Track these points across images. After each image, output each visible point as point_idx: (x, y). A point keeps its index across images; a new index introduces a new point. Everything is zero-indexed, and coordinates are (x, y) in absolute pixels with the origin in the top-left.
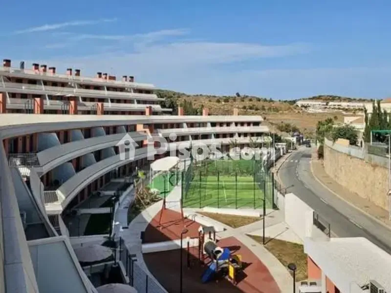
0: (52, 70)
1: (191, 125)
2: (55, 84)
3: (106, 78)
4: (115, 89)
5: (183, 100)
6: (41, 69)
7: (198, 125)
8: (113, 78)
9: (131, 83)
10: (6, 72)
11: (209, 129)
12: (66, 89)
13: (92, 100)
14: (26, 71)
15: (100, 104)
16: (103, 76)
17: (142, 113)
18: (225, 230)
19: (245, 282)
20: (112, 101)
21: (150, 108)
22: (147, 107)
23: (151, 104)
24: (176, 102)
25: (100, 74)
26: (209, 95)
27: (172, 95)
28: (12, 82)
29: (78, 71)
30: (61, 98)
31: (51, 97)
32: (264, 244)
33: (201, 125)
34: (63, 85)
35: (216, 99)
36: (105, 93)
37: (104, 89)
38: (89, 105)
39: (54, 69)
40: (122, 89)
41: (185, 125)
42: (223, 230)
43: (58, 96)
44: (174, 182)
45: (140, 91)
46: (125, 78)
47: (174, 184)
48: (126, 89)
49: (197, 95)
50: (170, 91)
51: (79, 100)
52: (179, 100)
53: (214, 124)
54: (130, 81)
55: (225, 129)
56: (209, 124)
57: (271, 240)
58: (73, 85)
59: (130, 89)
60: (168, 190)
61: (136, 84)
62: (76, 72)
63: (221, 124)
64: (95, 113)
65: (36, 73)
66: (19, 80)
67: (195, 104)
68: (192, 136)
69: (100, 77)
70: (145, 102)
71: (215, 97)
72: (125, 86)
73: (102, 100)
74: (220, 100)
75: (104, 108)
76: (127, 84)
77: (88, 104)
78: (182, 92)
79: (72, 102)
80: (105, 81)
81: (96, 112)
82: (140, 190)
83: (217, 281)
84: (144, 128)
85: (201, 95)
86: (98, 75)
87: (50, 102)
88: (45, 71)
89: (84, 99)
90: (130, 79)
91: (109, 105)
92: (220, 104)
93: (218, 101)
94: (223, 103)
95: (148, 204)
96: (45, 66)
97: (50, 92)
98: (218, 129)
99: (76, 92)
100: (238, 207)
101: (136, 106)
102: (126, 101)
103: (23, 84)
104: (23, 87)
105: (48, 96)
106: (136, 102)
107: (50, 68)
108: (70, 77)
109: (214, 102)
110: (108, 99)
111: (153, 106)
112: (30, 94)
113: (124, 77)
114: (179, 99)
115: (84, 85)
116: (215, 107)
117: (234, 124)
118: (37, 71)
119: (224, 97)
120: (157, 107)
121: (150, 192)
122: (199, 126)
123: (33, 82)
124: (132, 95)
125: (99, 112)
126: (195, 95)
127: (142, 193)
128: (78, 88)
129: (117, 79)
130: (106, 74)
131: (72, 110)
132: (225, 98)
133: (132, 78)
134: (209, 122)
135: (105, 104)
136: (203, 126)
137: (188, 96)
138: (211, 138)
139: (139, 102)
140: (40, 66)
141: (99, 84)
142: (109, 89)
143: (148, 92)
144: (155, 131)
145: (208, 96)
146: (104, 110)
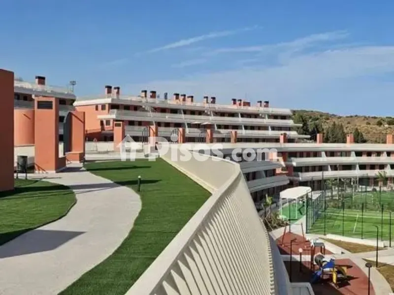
0: (190, 99)
1: (332, 154)
2: (193, 112)
3: (240, 105)
4: (249, 115)
5: (332, 123)
6: (181, 98)
7: (339, 154)
8: (247, 104)
9: (266, 109)
10: (152, 103)
11: (352, 159)
12: (202, 117)
13: (226, 127)
14: (169, 102)
15: (233, 131)
16: (238, 103)
17: (277, 140)
18: (342, 253)
19: (347, 289)
20: (246, 128)
21: (285, 135)
22: (282, 134)
23: (286, 130)
24: (321, 126)
25: (234, 100)
26: (367, 116)
27: (319, 117)
28: (158, 112)
29: (214, 98)
30: (198, 126)
31: (190, 126)
32: (377, 267)
33: (344, 153)
34: (201, 113)
35: (377, 120)
36: (239, 120)
37: (238, 116)
38: (224, 132)
39: (192, 97)
40: (256, 116)
41: (323, 154)
42: (340, 253)
43: (196, 124)
44: (304, 212)
45: (276, 117)
46: (259, 104)
47: (303, 214)
48: (261, 115)
49: (351, 117)
50: (317, 112)
51: (214, 128)
52: (327, 123)
53: (359, 154)
54: (265, 106)
55: (373, 159)
56: (353, 154)
57: (385, 265)
58: (209, 113)
59: (265, 114)
60: (296, 218)
61: (271, 110)
62: (212, 100)
63: (369, 154)
64: (229, 140)
65: (177, 103)
66: (163, 110)
67: (347, 128)
68: (331, 166)
69: (235, 103)
70: (280, 128)
71: (375, 118)
72: (259, 112)
73: (236, 127)
74: (383, 122)
75: (238, 135)
76: (262, 109)
77: (222, 131)
78: (331, 113)
79: (209, 131)
80: (239, 107)
81: (230, 138)
82: (267, 215)
83: (323, 284)
84: (278, 156)
85: (356, 116)
86: (232, 102)
87: (190, 130)
88: (184, 100)
89: (219, 127)
90: (265, 104)
91: (243, 133)
92: (381, 128)
93: (380, 124)
94: (387, 126)
95: (275, 228)
96: (184, 95)
97: (189, 120)
98: (364, 159)
99: (212, 119)
100: (363, 237)
101: (270, 133)
102: (259, 128)
103: (166, 114)
104: (167, 117)
105: (188, 124)
106: (270, 129)
107: (188, 97)
108: (207, 106)
109: (374, 125)
110: (241, 126)
111: (288, 133)
112: (172, 123)
113: (258, 102)
114: (328, 121)
115: (219, 112)
116: (374, 131)
117: (385, 153)
118: (178, 101)
119: (387, 118)
120: (293, 134)
121: (278, 218)
122: (341, 156)
123: (174, 111)
124: (266, 121)
125: (233, 140)
126: (349, 115)
127: (269, 217)
128: (214, 115)
129: (251, 104)
130: (241, 100)
131: (208, 139)
132: (389, 120)
133: (267, 102)
134: (353, 151)
135: (239, 131)
136: (346, 156)
137: (340, 117)
138: (355, 169)
139: (273, 128)
140: (180, 96)
141: (233, 111)
142: (243, 115)
143: (284, 117)
144: (288, 159)
145: (365, 117)
146: (238, 137)
